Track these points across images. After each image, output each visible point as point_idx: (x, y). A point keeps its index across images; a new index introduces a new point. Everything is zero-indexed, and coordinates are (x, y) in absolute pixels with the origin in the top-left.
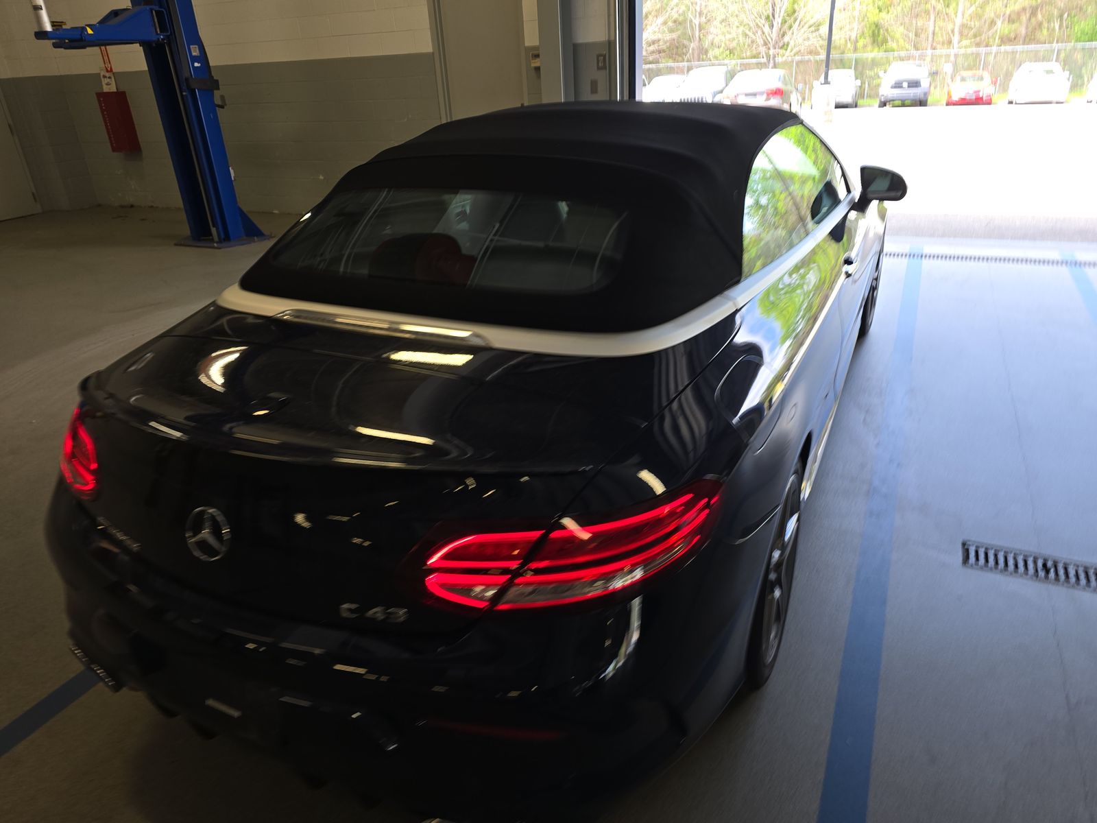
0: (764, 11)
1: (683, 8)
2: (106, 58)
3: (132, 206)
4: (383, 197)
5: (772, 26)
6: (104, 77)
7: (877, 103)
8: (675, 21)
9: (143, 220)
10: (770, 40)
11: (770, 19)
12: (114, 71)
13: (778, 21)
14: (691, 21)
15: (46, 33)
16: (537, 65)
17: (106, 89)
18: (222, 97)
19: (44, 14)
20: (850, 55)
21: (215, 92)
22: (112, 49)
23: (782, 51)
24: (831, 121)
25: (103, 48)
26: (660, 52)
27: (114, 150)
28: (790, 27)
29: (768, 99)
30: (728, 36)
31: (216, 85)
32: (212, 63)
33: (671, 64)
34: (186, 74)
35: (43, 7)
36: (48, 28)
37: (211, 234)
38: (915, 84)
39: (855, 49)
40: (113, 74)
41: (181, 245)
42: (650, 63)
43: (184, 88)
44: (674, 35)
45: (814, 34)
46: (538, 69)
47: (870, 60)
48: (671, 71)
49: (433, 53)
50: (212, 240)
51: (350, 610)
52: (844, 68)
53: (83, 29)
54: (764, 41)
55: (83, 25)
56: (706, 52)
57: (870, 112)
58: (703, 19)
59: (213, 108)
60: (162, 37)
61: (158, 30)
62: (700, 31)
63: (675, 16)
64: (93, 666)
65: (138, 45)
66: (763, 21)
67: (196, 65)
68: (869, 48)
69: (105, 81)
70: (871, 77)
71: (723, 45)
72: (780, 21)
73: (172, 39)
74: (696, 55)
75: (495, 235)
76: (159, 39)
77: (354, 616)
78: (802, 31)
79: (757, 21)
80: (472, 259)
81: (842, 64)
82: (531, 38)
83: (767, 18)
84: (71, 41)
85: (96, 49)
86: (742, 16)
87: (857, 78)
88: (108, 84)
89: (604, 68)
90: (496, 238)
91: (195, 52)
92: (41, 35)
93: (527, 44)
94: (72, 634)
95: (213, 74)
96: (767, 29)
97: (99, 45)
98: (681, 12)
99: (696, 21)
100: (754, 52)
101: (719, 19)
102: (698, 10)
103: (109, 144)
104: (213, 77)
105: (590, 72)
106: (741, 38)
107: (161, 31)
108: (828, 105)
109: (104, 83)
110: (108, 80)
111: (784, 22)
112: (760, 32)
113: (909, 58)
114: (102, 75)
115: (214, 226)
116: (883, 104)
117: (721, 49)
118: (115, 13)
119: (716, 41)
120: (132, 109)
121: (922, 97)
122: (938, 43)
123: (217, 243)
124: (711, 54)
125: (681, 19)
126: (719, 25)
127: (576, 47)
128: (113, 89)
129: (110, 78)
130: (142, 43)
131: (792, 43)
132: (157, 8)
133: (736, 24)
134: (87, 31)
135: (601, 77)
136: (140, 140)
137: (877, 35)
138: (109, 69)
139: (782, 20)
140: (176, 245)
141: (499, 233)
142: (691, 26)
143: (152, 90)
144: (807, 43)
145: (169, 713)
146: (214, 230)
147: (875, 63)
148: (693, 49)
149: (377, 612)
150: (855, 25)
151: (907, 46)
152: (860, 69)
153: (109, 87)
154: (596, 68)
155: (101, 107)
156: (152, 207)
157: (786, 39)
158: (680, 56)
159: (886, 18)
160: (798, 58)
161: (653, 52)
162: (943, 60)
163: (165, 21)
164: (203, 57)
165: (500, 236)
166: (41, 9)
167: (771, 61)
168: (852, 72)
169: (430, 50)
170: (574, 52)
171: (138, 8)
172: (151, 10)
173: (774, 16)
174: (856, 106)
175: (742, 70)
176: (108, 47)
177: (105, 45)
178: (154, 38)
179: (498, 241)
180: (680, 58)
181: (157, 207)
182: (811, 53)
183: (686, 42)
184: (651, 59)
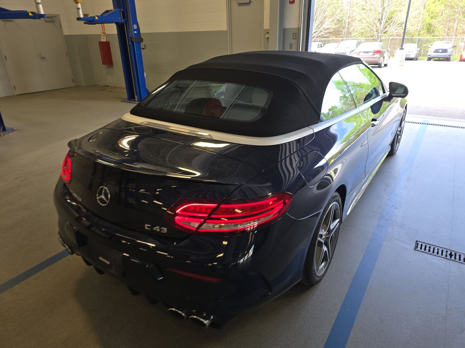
0: (378, 17)
1: (342, 15)
2: (103, 28)
3: (108, 86)
4: (195, 83)
5: (381, 24)
6: (102, 36)
7: (426, 58)
8: (338, 20)
9: (111, 91)
10: (379, 29)
11: (380, 20)
12: (106, 34)
13: (384, 21)
14: (345, 21)
15: (81, 18)
16: (268, 37)
17: (102, 40)
18: (145, 45)
19: (81, 11)
20: (416, 37)
21: (141, 43)
22: (106, 25)
23: (384, 34)
24: (403, 65)
25: (103, 24)
26: (330, 33)
27: (103, 64)
28: (389, 24)
29: (373, 55)
30: (361, 27)
31: (142, 40)
32: (141, 32)
33: (334, 38)
34: (131, 36)
35: (81, 9)
36: (82, 16)
37: (135, 98)
38: (445, 51)
39: (419, 35)
40: (106, 35)
41: (124, 102)
42: (325, 37)
43: (130, 41)
44: (337, 26)
45: (400, 28)
46: (268, 38)
47: (425, 39)
48: (334, 41)
49: (227, 30)
50: (135, 101)
51: (148, 227)
52: (413, 43)
53: (94, 17)
54: (377, 30)
55: (94, 16)
56: (351, 33)
57: (423, 63)
58: (350, 20)
59: (140, 49)
60: (123, 21)
61: (122, 18)
62: (348, 25)
63: (338, 18)
64: (65, 244)
65: (114, 24)
66: (377, 21)
67: (135, 32)
68: (425, 34)
69: (102, 37)
70: (425, 47)
71: (358, 31)
72: (385, 21)
73: (127, 22)
74: (345, 35)
75: (236, 99)
76: (122, 22)
77: (149, 229)
78: (394, 26)
79: (374, 21)
80: (225, 108)
81: (412, 41)
82: (266, 26)
83: (379, 20)
84: (90, 21)
85: (100, 25)
86: (368, 19)
87: (418, 48)
88: (103, 39)
89: (296, 39)
90: (236, 100)
91: (135, 27)
92: (79, 19)
93: (264, 28)
94: (59, 233)
95: (141, 36)
96: (378, 24)
97: (102, 23)
98: (340, 16)
99: (347, 21)
100: (372, 35)
101: (358, 19)
102: (348, 16)
103: (101, 62)
104: (141, 37)
105: (290, 40)
106: (367, 29)
107: (123, 19)
108: (402, 58)
109: (102, 38)
110: (104, 37)
111: (386, 22)
112: (375, 26)
113: (443, 39)
114: (101, 35)
115: (136, 95)
116: (429, 59)
117: (358, 33)
118: (107, 11)
119: (356, 29)
120: (111, 48)
121: (448, 57)
122: (458, 33)
123: (137, 101)
124: (353, 35)
125: (340, 19)
126: (357, 22)
127: (284, 30)
128: (105, 41)
129: (104, 36)
130: (116, 23)
131: (389, 31)
132: (122, 10)
133: (365, 22)
134: (95, 18)
135: (294, 42)
136: (113, 61)
137: (430, 29)
138: (104, 33)
139: (386, 21)
140: (121, 101)
141: (237, 99)
142: (345, 23)
143: (118, 41)
144: (396, 31)
145: (89, 264)
146: (136, 97)
147: (428, 41)
148: (345, 32)
149: (157, 229)
150: (420, 25)
151: (443, 34)
152: (420, 43)
153: (104, 40)
154: (292, 39)
155: (100, 47)
156: (115, 87)
157: (387, 29)
158: (339, 35)
159: (434, 22)
160: (391, 38)
161: (326, 33)
162: (460, 41)
163: (125, 15)
164: (138, 29)
165: (237, 100)
166: (80, 9)
167: (379, 39)
168: (416, 45)
169: (226, 29)
170: (284, 32)
171: (116, 10)
172: (120, 11)
173: (382, 19)
174: (417, 60)
175: (365, 42)
176: (104, 24)
177: (104, 23)
178: (120, 21)
179: (236, 101)
180: (339, 36)
181: (117, 87)
182: (397, 35)
183: (342, 29)
184: (325, 36)
